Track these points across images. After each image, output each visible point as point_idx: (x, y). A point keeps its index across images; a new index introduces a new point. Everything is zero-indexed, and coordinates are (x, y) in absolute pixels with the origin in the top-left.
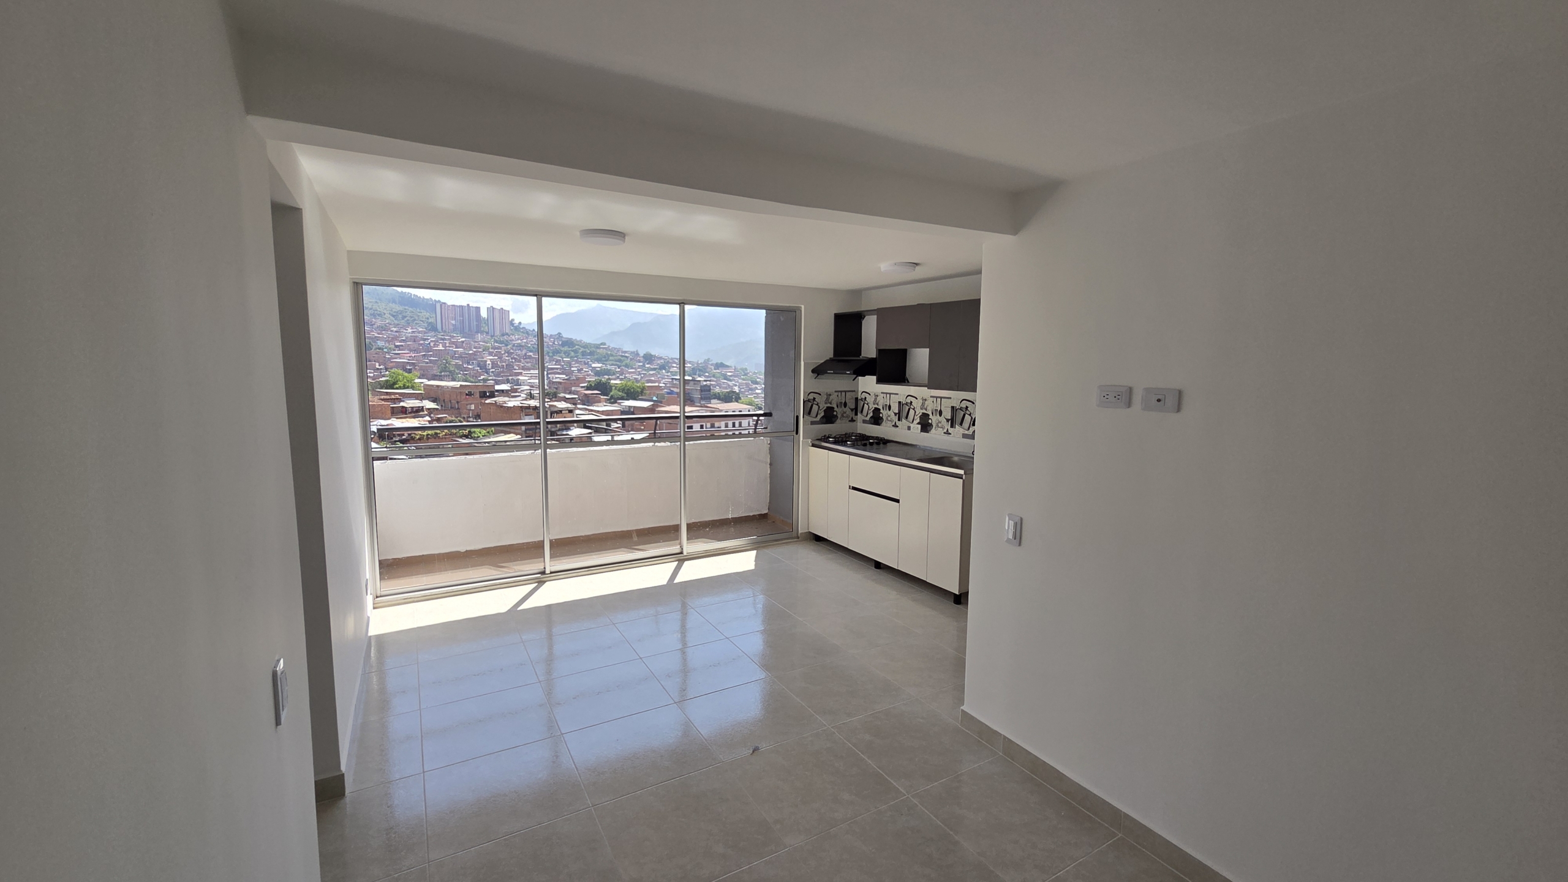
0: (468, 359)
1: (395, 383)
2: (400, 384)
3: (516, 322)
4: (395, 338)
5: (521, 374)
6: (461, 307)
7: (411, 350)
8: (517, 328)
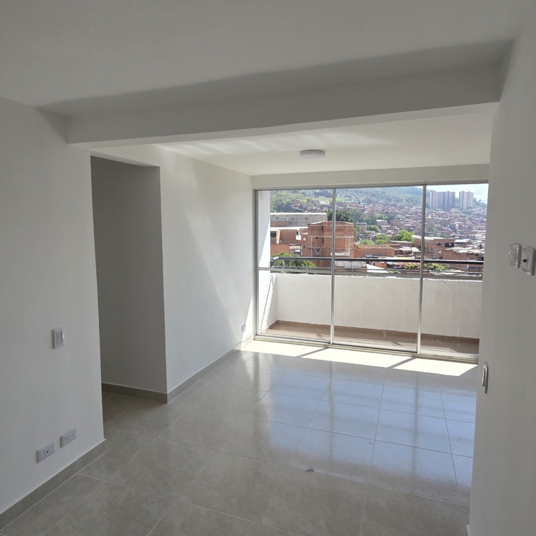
0: (444, 223)
1: (402, 237)
2: (404, 238)
3: (478, 200)
4: (406, 213)
5: (477, 232)
6: (444, 193)
7: (413, 219)
8: (477, 204)
